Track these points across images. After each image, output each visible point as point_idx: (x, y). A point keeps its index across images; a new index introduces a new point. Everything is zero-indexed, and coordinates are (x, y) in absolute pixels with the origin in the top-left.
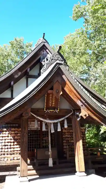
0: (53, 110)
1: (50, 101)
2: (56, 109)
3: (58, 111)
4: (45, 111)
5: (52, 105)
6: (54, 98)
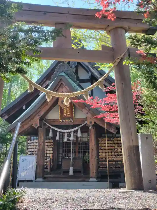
0: (69, 120)
1: (65, 111)
2: (71, 119)
3: (73, 121)
4: (60, 121)
5: (67, 115)
6: (69, 107)
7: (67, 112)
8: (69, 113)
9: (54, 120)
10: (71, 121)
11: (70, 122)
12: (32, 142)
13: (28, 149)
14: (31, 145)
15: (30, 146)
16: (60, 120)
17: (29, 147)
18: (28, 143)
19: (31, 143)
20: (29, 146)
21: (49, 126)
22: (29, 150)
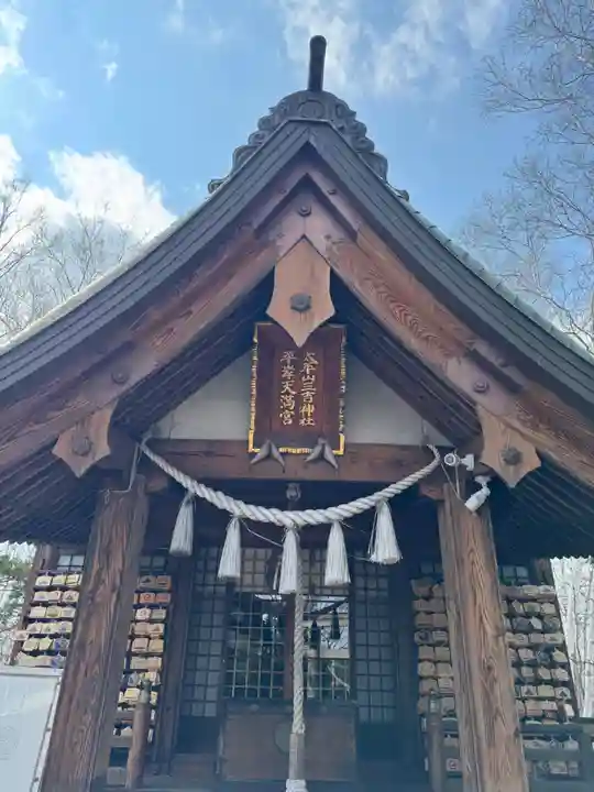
0: (306, 450)
1: (288, 393)
2: (321, 441)
3: (336, 456)
4: (254, 454)
5: (297, 417)
6: (312, 373)
7: (299, 400)
8: (310, 409)
9: (212, 448)
10: (321, 457)
11: (314, 461)
12: (59, 580)
13: (27, 621)
14: (47, 596)
15: (45, 604)
16: (251, 448)
17: (37, 612)
18: (37, 590)
19: (50, 589)
20: (36, 604)
21: (172, 479)
22: (31, 626)
